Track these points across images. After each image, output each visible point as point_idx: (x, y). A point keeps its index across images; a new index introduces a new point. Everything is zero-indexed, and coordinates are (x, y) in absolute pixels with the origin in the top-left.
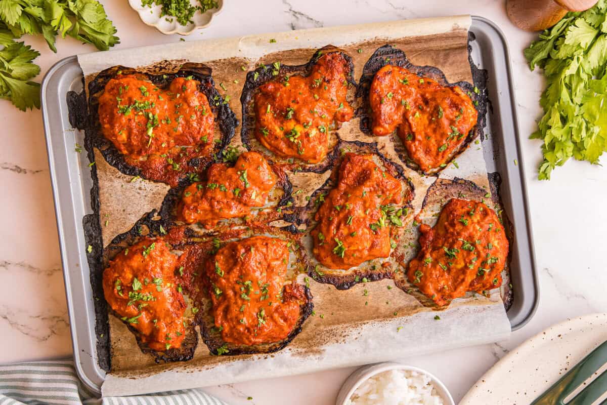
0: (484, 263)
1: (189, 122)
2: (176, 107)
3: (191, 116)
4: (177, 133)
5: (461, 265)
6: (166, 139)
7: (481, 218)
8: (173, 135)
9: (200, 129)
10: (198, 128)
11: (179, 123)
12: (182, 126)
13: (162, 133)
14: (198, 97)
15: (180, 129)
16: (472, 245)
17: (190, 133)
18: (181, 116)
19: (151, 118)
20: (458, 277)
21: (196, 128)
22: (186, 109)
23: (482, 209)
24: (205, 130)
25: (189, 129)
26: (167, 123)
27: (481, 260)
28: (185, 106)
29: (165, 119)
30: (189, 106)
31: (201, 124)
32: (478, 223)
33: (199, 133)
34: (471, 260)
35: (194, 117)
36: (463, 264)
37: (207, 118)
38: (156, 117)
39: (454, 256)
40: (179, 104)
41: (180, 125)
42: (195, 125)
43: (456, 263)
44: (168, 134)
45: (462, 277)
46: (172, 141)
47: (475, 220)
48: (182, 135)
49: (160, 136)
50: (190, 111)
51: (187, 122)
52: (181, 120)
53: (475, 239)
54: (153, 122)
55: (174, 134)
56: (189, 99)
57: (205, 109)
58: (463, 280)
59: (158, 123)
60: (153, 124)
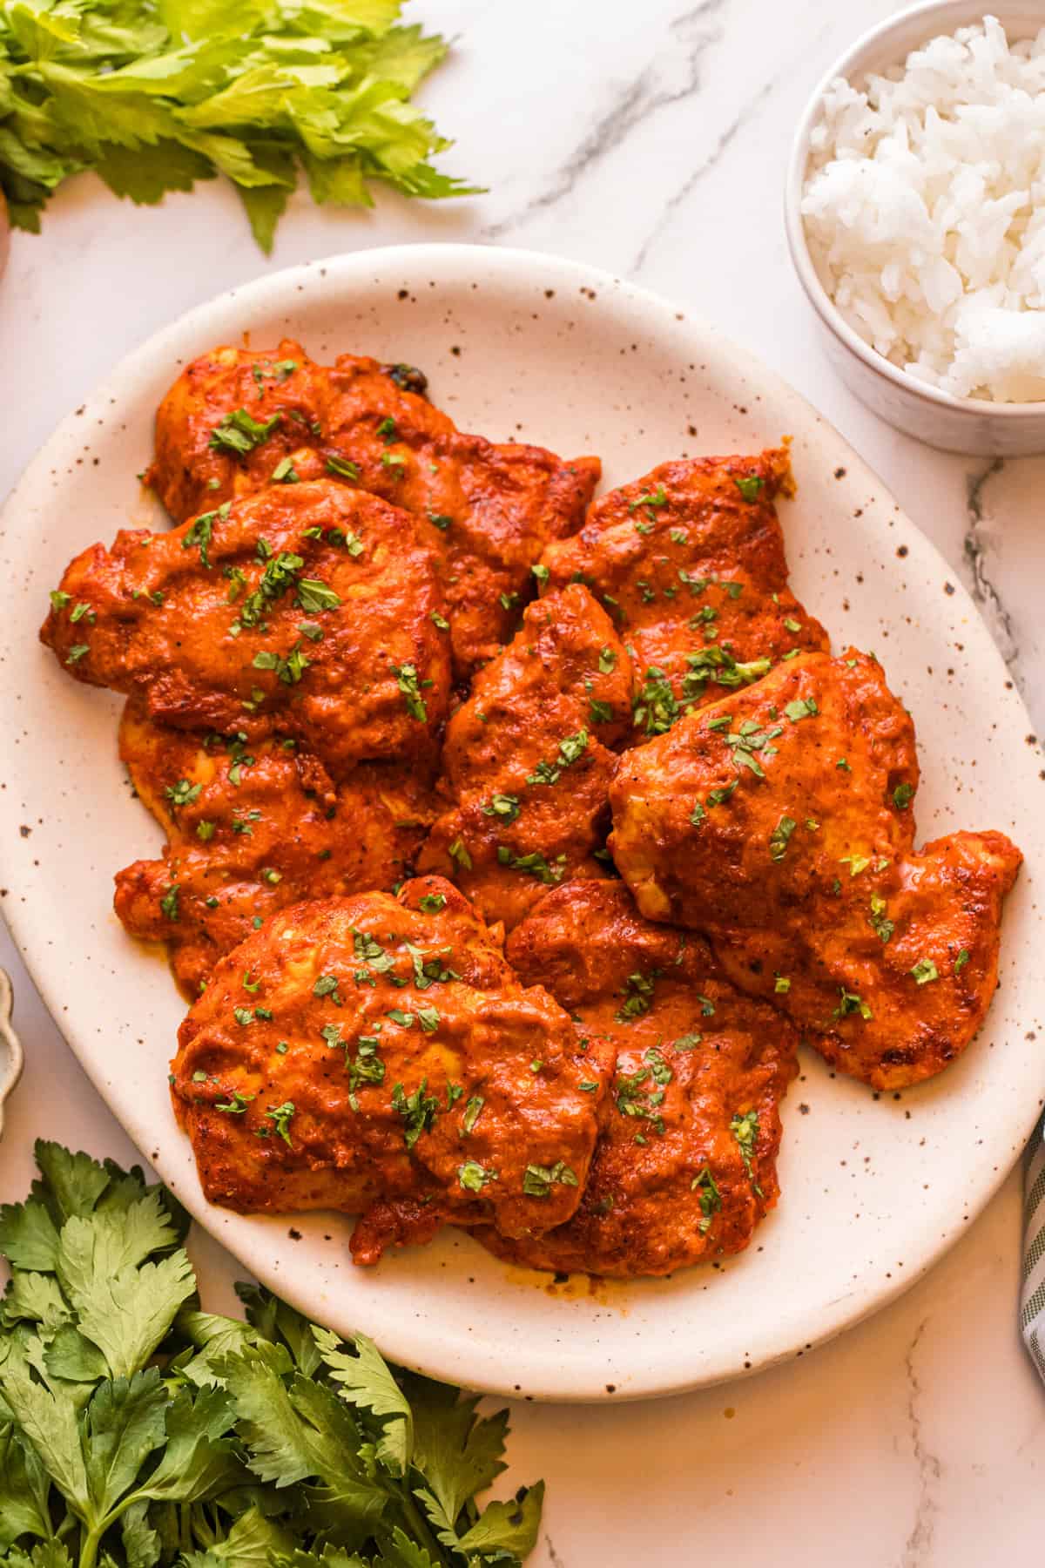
0: (393, 980)
1: (698, 547)
2: (651, 602)
3: (678, 543)
4: (747, 580)
5: (442, 1057)
6: (770, 620)
7: (235, 1065)
8: (756, 595)
9: (717, 509)
10: (715, 516)
11: (709, 581)
12: (719, 570)
13: (751, 633)
14: (604, 528)
15: (729, 575)
16: (354, 1052)
17: (739, 540)
18: (683, 576)
19: (704, 673)
20: (488, 1044)
21: (719, 523)
22: (655, 565)
23: (198, 1076)
24: (719, 489)
25: (724, 546)
26: (714, 619)
27: (391, 997)
28: (646, 569)
29: (702, 628)
30: (641, 556)
31: (701, 506)
32: (257, 1068)
33: (732, 511)
34: (409, 1030)
35: (678, 533)
36: (437, 1051)
37: (674, 487)
38: (694, 658)
39: (421, 1097)
40: (641, 589)
41: (714, 576)
42: (705, 528)
43: (443, 1075)
44: (751, 615)
45: (480, 1031)
46: (775, 598)
47: (255, 1081)
48: (748, 565)
49: (764, 640)
50: (660, 549)
51: (698, 555)
52: (698, 575)
53: (327, 1054)
54: (717, 667)
55: (751, 592)
56: (616, 560)
57: (643, 498)
58: (491, 1020)
59: (715, 648)
60: (726, 666)
